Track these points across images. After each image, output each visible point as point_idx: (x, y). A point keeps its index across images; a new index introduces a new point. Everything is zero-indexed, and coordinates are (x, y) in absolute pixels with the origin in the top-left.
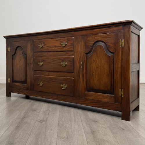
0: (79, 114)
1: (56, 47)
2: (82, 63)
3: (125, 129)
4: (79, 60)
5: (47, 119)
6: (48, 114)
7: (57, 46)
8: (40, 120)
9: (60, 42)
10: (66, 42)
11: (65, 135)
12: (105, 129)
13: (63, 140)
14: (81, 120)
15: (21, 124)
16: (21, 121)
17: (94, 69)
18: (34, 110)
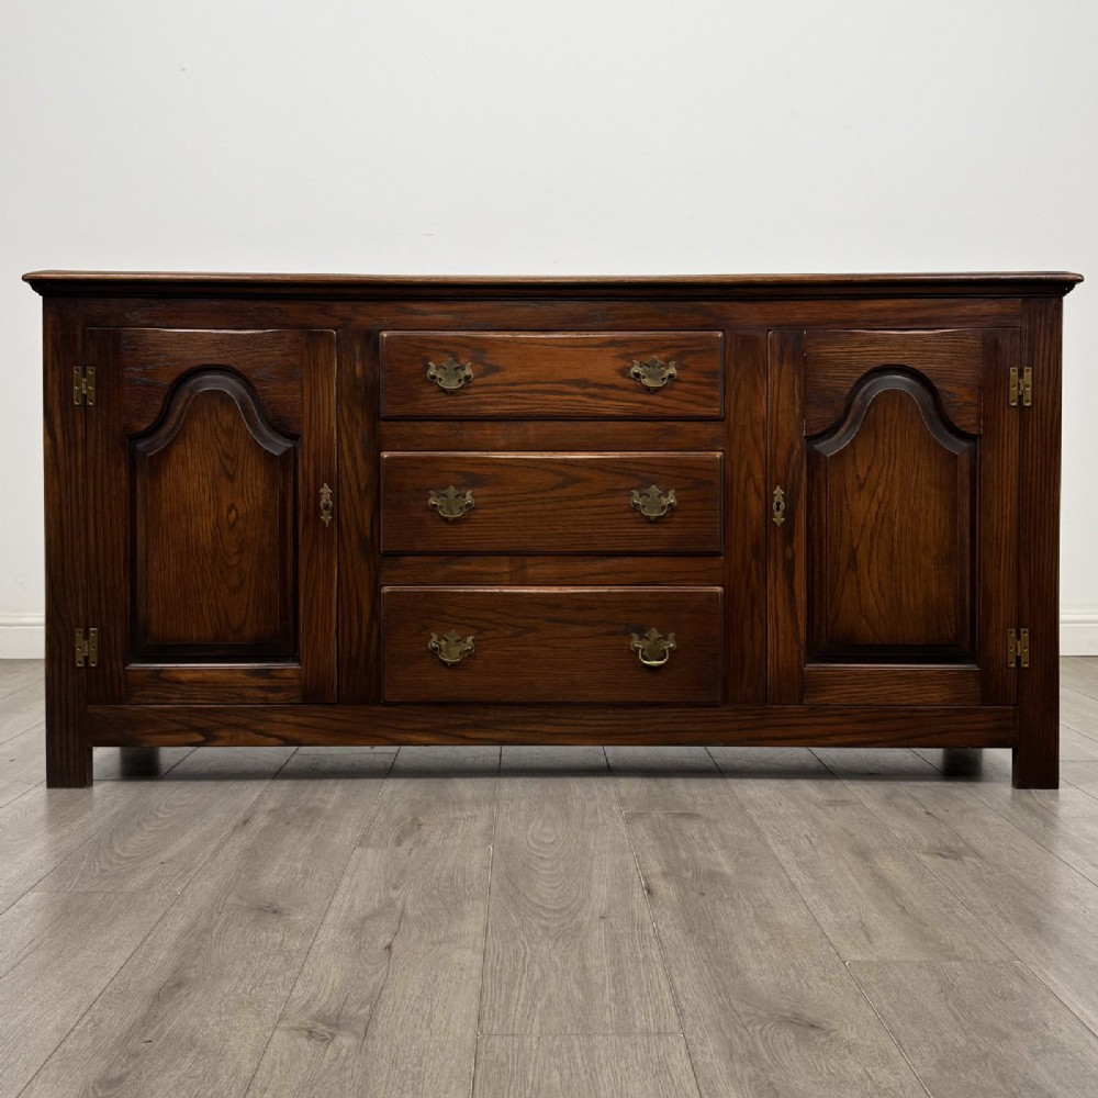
1: (591, 390)
2: (778, 491)
4: (759, 476)
5: (375, 1000)
6: (389, 947)
7: (596, 385)
8: (315, 1009)
9: (621, 357)
10: (667, 361)
14: (681, 1014)
15: (134, 1055)
16: (146, 1021)
17: (863, 526)
18: (269, 911)
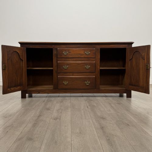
0: (88, 112)
1: (81, 55)
3: (129, 124)
5: (60, 116)
6: (61, 112)
8: (54, 117)
9: (84, 51)
10: (89, 52)
11: (78, 131)
12: (112, 125)
13: (76, 135)
14: (91, 117)
16: (38, 119)
18: (48, 109)
